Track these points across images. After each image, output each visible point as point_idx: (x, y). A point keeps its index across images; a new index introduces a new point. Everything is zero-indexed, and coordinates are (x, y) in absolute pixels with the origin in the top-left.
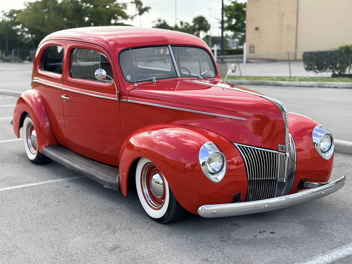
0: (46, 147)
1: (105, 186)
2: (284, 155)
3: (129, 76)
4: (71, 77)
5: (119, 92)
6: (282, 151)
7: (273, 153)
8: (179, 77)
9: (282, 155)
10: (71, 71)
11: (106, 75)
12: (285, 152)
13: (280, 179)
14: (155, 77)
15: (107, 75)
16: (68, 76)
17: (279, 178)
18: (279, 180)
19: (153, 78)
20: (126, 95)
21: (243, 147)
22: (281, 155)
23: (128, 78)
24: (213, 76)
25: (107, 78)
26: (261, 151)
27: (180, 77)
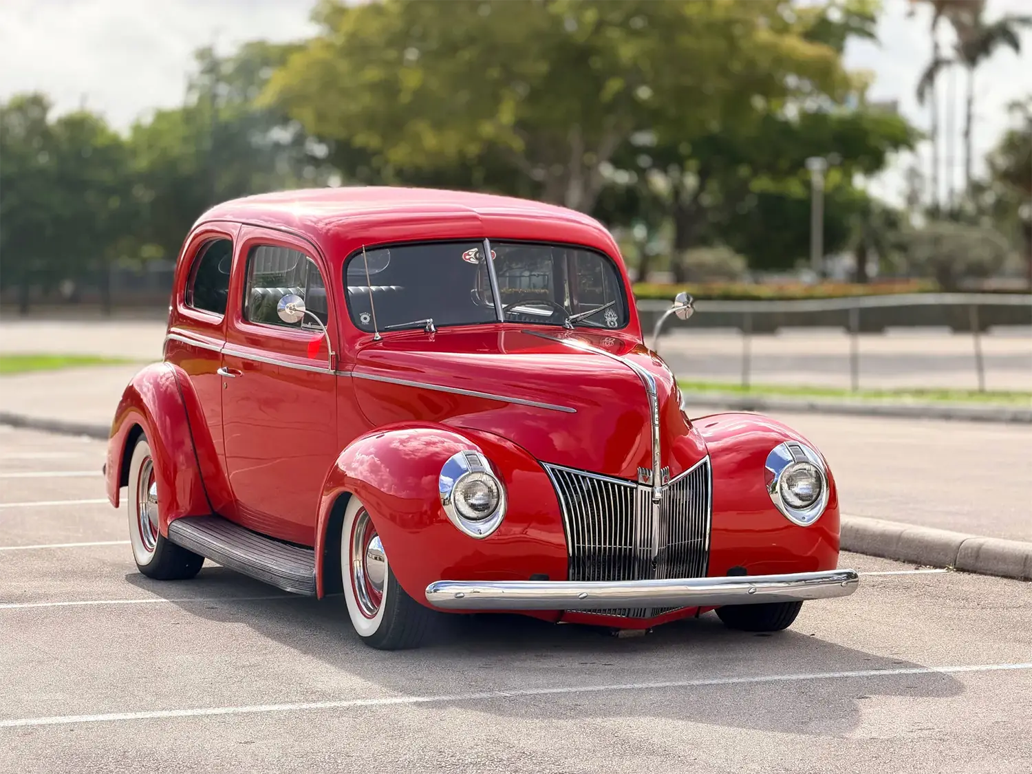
0: (178, 519)
1: (289, 589)
2: (649, 492)
3: (364, 316)
4: (246, 321)
5: (336, 355)
6: (644, 483)
7: (626, 488)
8: (500, 322)
9: (645, 492)
10: (246, 304)
11: (304, 310)
12: (651, 484)
13: (642, 548)
14: (431, 320)
15: (306, 310)
16: (237, 319)
17: (640, 547)
18: (640, 550)
19: (428, 321)
20: (352, 361)
21: (561, 472)
22: (642, 491)
23: (362, 319)
24: (614, 324)
25: (307, 318)
26: (591, 479)
27: (504, 322)
